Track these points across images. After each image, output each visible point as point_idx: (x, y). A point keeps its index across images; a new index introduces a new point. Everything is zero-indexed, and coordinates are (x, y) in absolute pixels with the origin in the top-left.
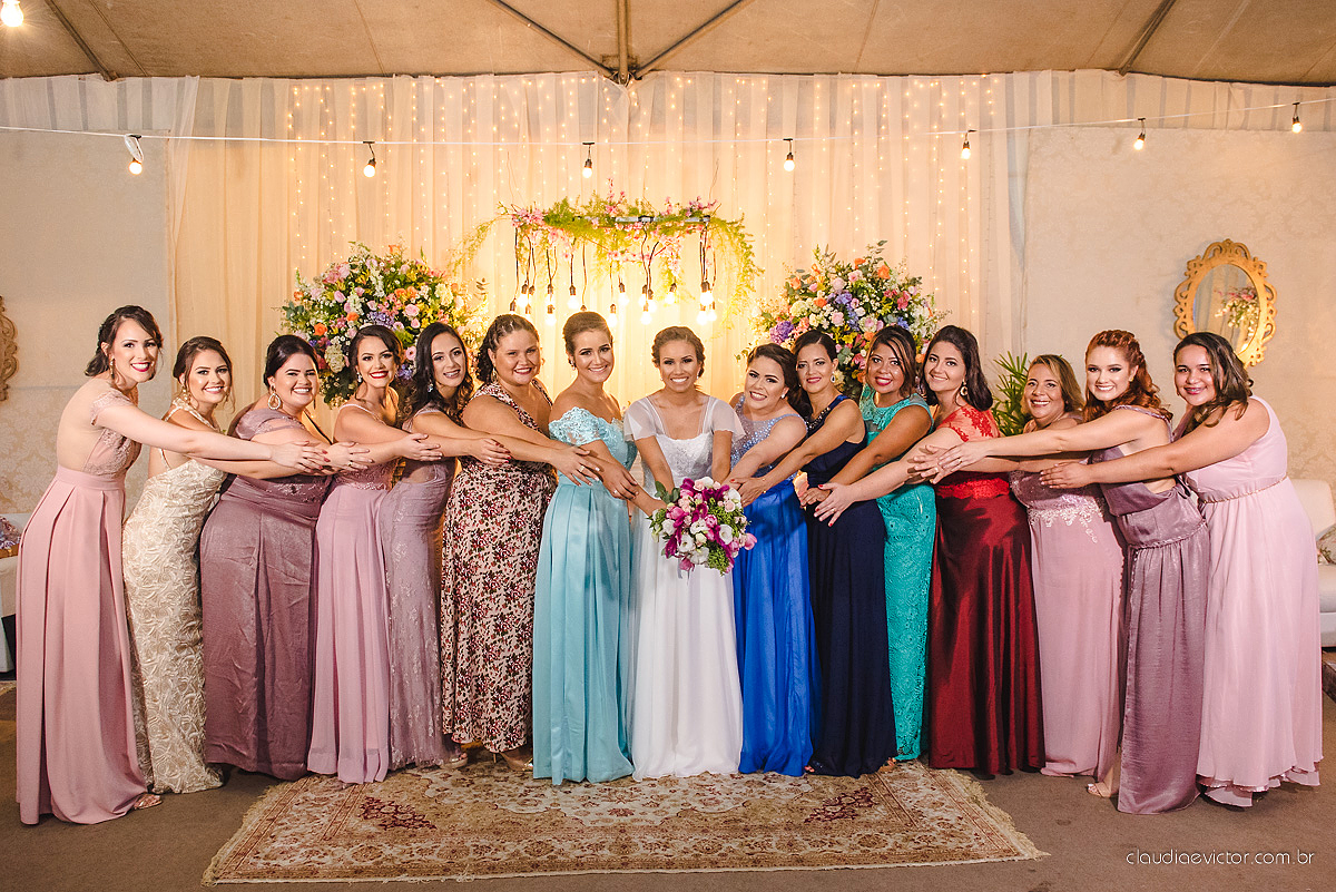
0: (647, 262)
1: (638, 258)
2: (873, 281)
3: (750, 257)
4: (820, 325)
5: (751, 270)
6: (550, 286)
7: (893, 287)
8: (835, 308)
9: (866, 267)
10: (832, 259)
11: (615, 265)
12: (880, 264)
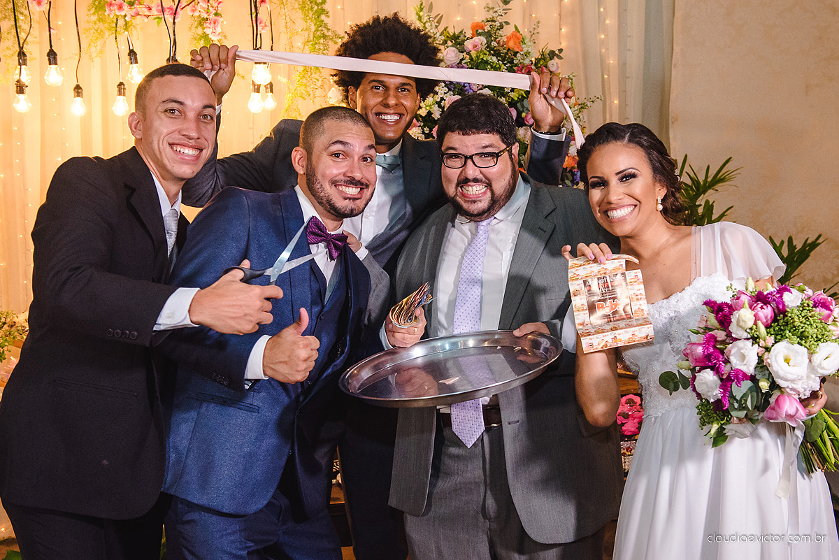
0: (169, 19)
1: (154, 12)
2: (497, 53)
3: (323, 17)
4: (430, 113)
5: (324, 37)
6: (22, 54)
7: (527, 62)
8: (450, 90)
9: (488, 35)
10: (439, 22)
11: (121, 22)
12: (508, 31)
